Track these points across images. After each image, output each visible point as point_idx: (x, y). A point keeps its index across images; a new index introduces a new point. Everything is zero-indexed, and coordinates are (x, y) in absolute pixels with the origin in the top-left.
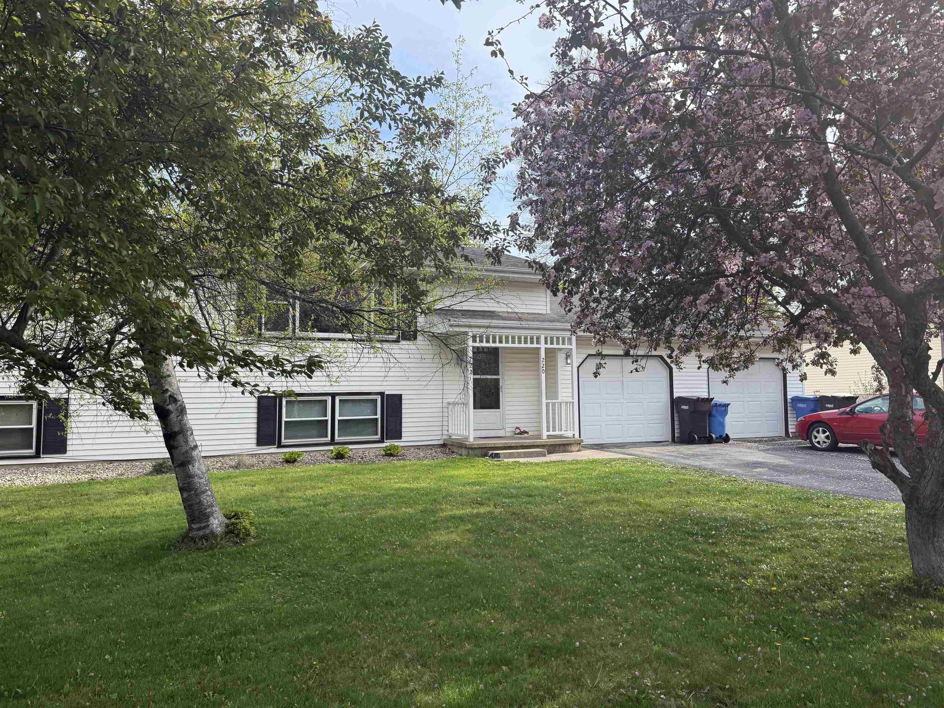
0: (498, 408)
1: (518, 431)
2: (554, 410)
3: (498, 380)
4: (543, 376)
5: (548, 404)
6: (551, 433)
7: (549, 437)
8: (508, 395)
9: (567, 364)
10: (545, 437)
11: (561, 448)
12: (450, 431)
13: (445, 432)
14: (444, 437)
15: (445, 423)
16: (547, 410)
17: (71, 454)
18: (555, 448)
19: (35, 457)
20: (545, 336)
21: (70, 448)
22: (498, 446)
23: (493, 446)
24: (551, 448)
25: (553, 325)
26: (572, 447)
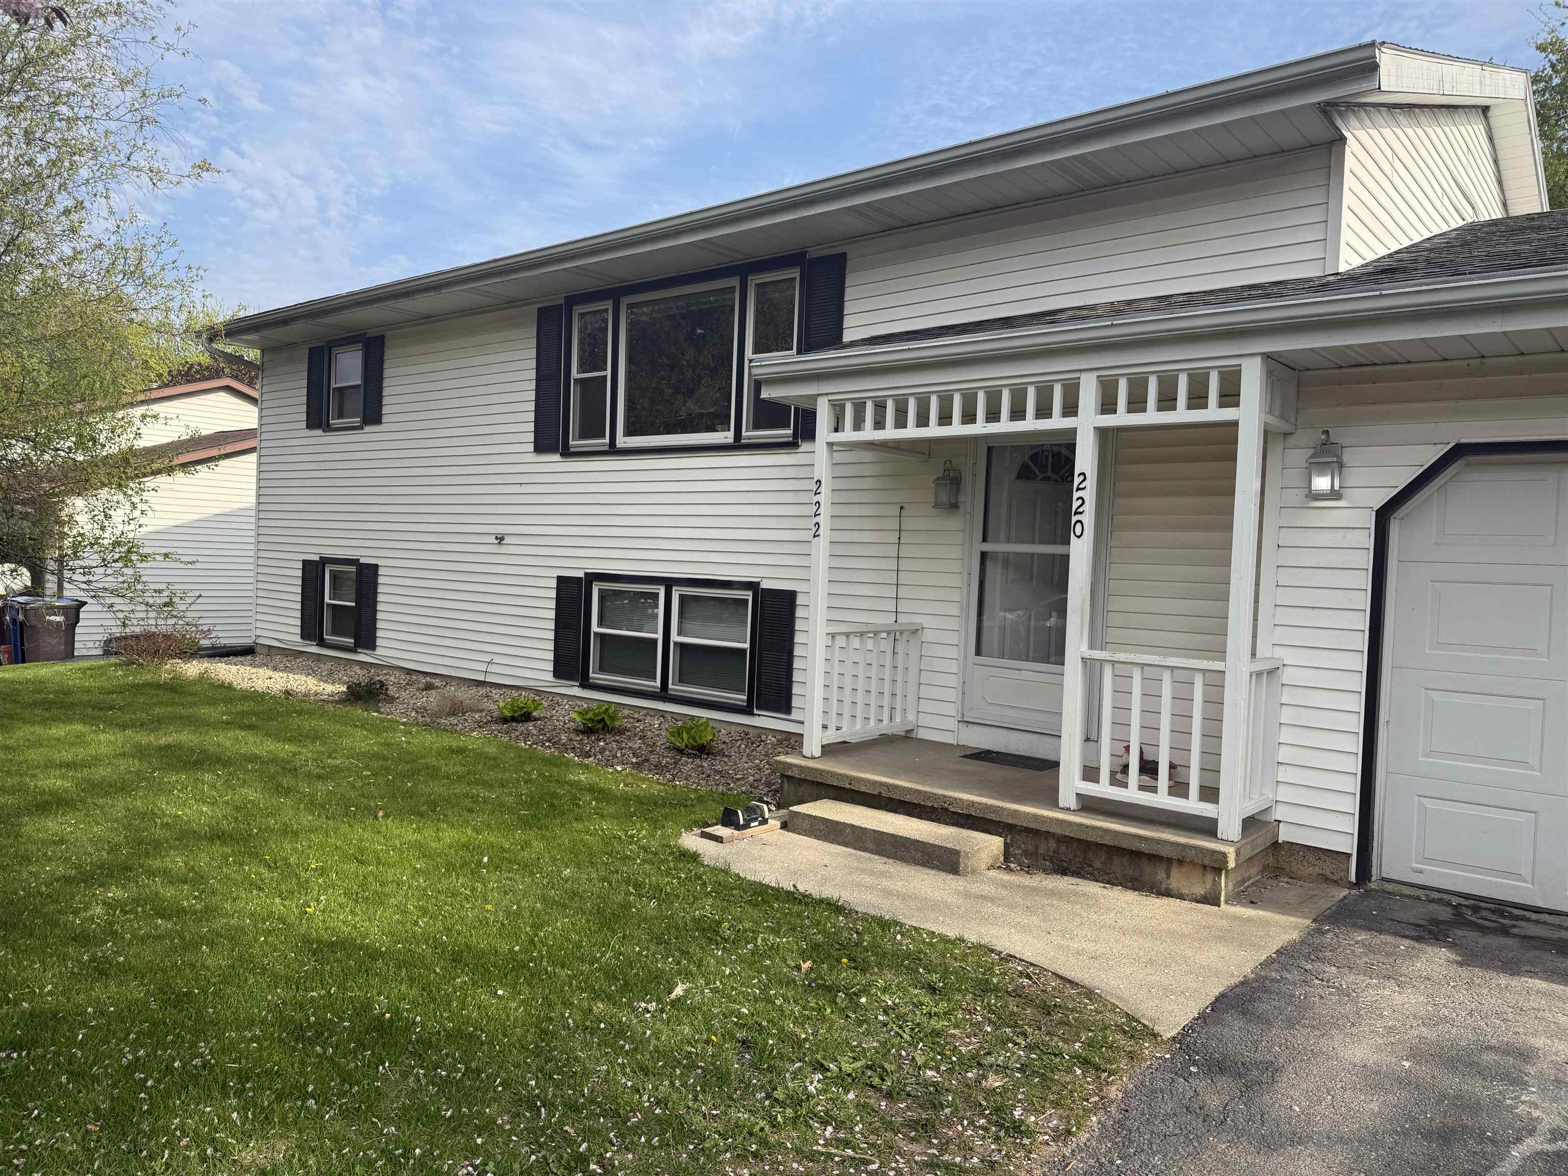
6: (1106, 791)
7: (1088, 805)
10: (1067, 799)
17: (379, 651)
18: (1090, 855)
19: (353, 650)
20: (1098, 377)
21: (379, 642)
22: (863, 789)
23: (847, 786)
24: (1067, 848)
25: (1115, 323)
26: (1172, 874)
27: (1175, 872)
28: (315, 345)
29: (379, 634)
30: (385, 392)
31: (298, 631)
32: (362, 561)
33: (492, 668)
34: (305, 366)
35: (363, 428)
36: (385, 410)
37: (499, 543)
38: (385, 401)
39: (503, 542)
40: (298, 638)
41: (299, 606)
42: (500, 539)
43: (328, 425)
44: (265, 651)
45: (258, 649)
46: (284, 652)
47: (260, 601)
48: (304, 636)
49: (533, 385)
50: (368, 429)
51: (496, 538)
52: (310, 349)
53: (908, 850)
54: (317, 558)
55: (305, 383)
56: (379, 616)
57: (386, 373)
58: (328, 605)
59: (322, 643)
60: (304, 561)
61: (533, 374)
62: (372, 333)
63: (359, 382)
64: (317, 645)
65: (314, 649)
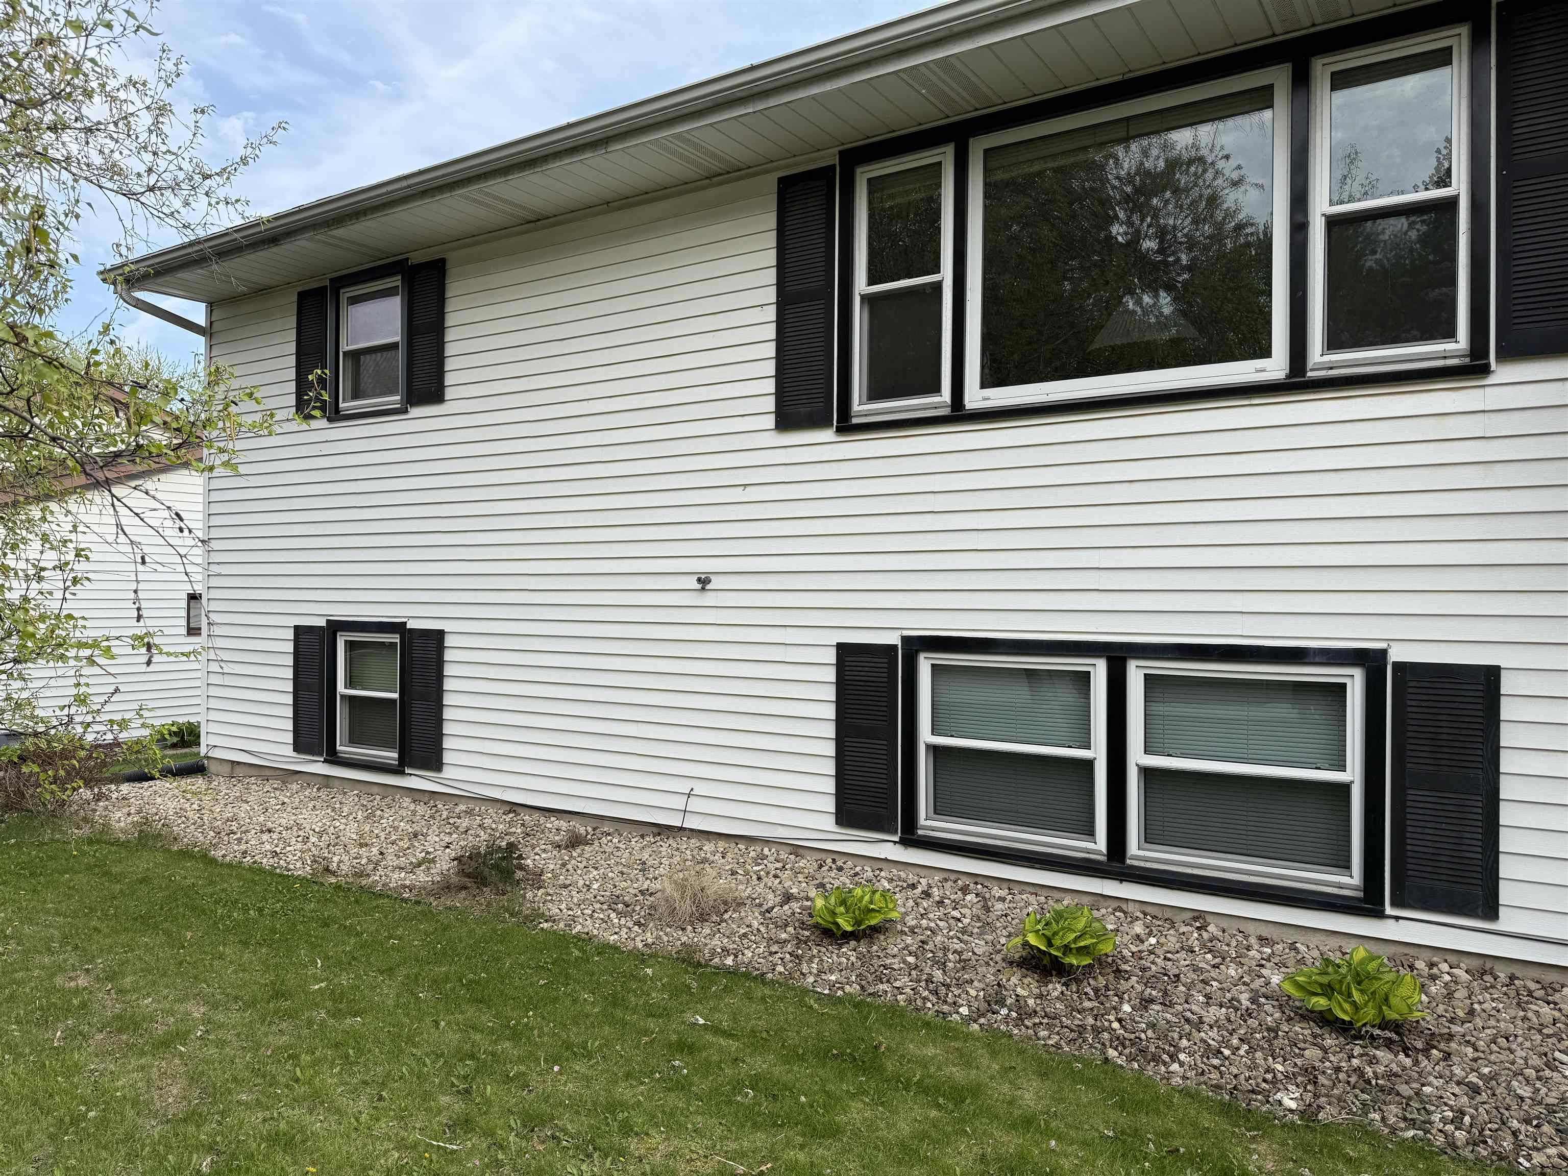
17: (448, 772)
19: (398, 770)
21: (447, 758)
28: (307, 287)
29: (447, 743)
30: (450, 350)
31: (289, 739)
32: (411, 625)
33: (695, 805)
34: (292, 322)
35: (406, 411)
36: (449, 379)
37: (703, 589)
38: (449, 365)
39: (708, 587)
40: (289, 751)
41: (290, 699)
42: (704, 582)
43: (337, 410)
44: (226, 769)
45: (213, 767)
46: (264, 773)
47: (213, 691)
48: (298, 747)
49: (771, 313)
50: (415, 412)
51: (699, 580)
52: (300, 294)
54: (322, 622)
55: (292, 348)
56: (447, 714)
57: (450, 320)
58: (342, 696)
59: (333, 758)
60: (297, 628)
61: (771, 295)
62: (417, 258)
63: (397, 338)
64: (325, 761)
65: (320, 768)
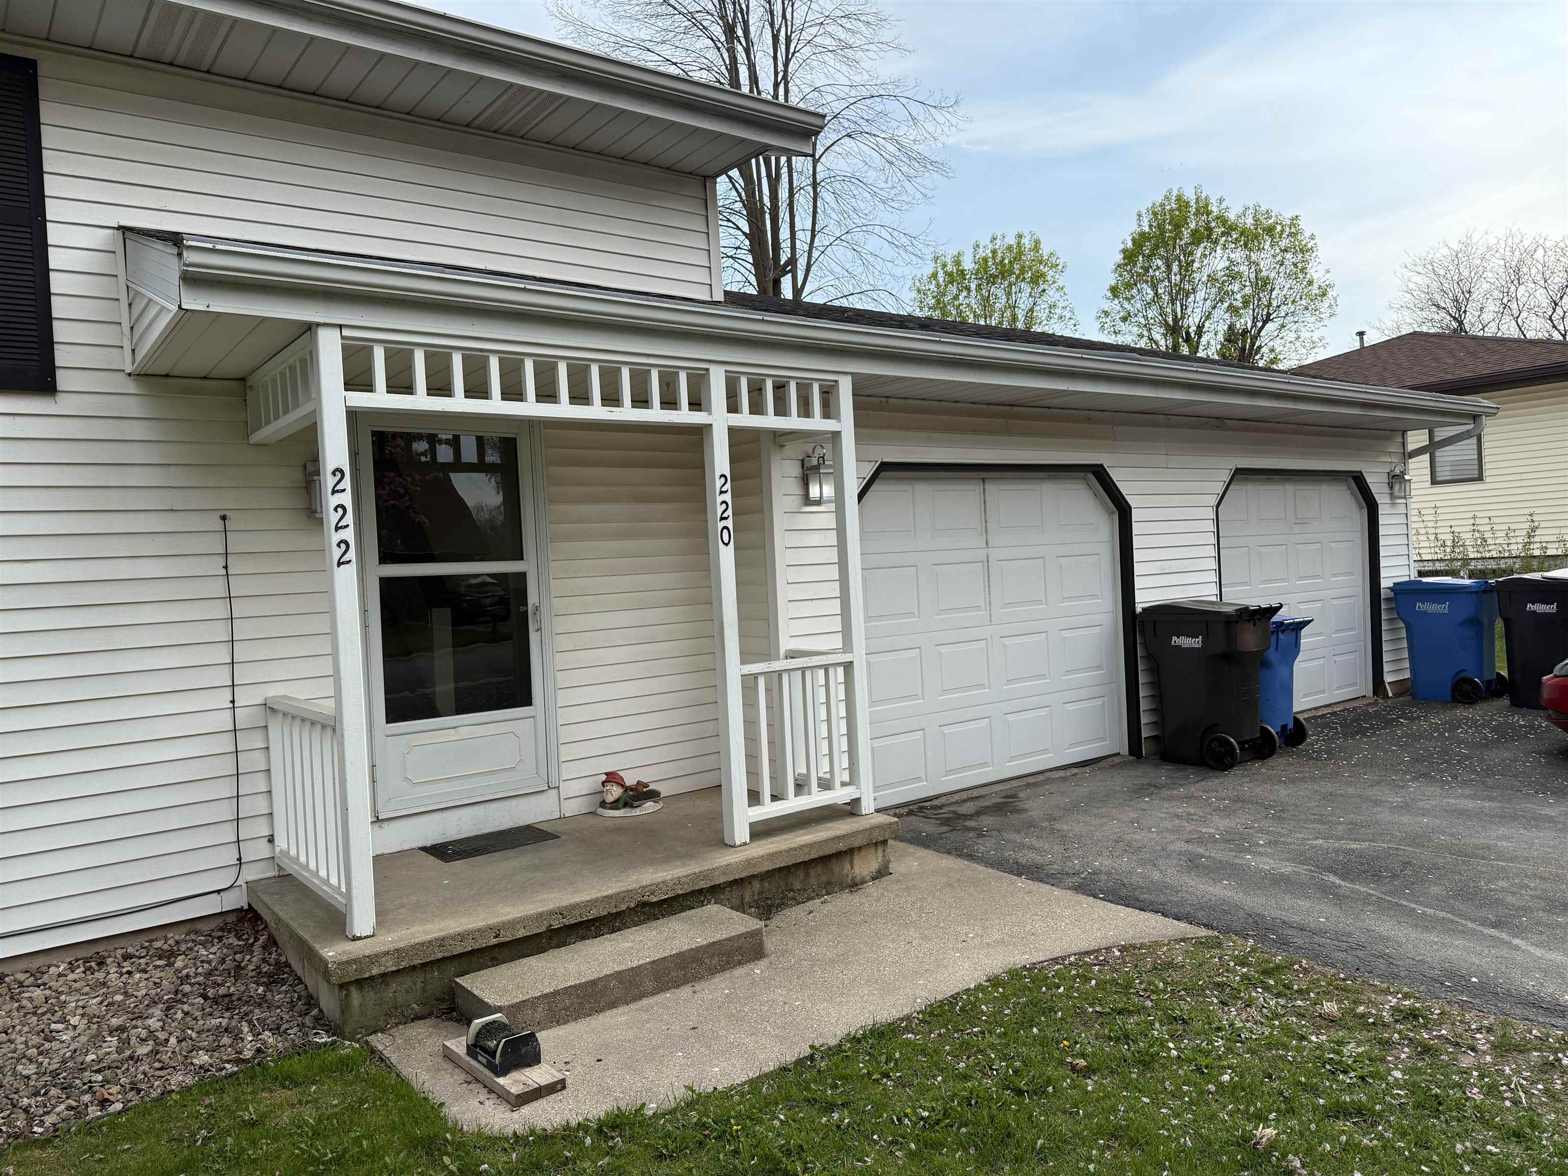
0: (526, 700)
1: (615, 792)
2: (776, 706)
3: (522, 576)
4: (727, 556)
5: (749, 683)
6: (769, 810)
7: (760, 831)
8: (564, 642)
9: (807, 500)
10: (741, 834)
11: (816, 876)
12: (281, 843)
13: (256, 851)
14: (250, 874)
15: (254, 806)
16: (749, 704)
18: (790, 879)
20: (726, 371)
22: (522, 933)
23: (494, 941)
24: (770, 883)
25: (766, 318)
26: (855, 862)
27: (857, 860)
53: (700, 961)
